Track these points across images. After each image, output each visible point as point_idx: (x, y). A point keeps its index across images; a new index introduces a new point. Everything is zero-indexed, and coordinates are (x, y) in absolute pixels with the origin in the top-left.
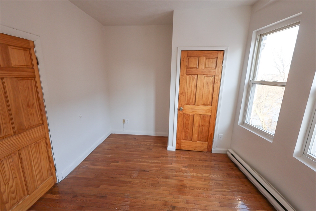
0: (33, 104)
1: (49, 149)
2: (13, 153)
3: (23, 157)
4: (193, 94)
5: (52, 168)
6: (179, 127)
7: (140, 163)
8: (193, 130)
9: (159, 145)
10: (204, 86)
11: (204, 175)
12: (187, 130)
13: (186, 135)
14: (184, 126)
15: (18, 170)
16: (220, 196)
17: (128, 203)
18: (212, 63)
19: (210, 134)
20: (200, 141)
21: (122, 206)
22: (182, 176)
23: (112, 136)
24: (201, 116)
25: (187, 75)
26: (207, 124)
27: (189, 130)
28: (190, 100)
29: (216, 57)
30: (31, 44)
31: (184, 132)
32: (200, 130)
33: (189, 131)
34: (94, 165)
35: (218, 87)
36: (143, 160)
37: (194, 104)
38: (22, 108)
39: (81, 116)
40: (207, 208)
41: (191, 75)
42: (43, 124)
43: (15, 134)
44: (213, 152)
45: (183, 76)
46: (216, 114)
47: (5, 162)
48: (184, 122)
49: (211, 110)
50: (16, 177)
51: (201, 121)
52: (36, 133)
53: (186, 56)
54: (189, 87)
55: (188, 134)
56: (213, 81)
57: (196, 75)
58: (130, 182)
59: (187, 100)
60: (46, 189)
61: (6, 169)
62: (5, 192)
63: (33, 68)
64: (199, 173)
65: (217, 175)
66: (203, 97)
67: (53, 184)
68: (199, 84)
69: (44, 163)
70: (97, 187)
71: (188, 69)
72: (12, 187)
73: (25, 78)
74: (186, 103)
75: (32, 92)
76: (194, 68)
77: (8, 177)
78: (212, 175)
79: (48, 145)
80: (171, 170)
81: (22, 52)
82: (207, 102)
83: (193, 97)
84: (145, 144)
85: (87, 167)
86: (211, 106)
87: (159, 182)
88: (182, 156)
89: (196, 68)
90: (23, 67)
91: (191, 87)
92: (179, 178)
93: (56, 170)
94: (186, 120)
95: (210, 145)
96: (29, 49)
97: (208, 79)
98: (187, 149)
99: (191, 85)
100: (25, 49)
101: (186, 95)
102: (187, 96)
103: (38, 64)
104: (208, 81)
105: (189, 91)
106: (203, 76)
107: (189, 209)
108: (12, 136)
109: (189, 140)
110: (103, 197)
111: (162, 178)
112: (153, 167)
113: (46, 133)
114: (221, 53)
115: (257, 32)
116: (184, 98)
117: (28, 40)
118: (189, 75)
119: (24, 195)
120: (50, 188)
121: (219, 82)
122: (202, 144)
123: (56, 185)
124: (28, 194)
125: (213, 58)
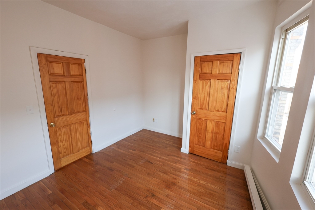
0: (81, 98)
1: (88, 129)
2: (67, 125)
3: (72, 129)
4: (207, 99)
5: (90, 142)
6: (192, 131)
7: (150, 156)
8: (206, 137)
9: (176, 145)
10: (219, 91)
11: (201, 182)
12: (200, 136)
13: (199, 140)
14: (197, 131)
15: (69, 136)
16: (203, 204)
17: (124, 179)
18: (227, 67)
19: (225, 143)
20: (213, 149)
21: (118, 180)
22: (178, 176)
23: (144, 131)
24: (215, 123)
25: (201, 80)
26: (222, 132)
27: (202, 135)
28: (203, 104)
29: (232, 61)
30: (83, 61)
31: (197, 137)
32: (214, 137)
33: (202, 137)
34: (118, 148)
35: (234, 92)
36: (155, 154)
37: (207, 109)
38: (74, 100)
39: (115, 110)
40: (181, 207)
41: (204, 80)
42: (86, 111)
43: (69, 115)
44: (228, 164)
45: (196, 81)
46: (231, 122)
47: (62, 129)
48: (197, 126)
49: (226, 118)
50: (67, 140)
51: (215, 127)
52: (81, 116)
53: (199, 61)
54: (202, 92)
55: (201, 139)
56: (229, 86)
57: (210, 79)
58: (134, 167)
59: (200, 104)
60: (85, 154)
61: (62, 134)
62: (60, 146)
63: (83, 76)
64: (197, 179)
65: (215, 186)
66: (217, 102)
67: (89, 153)
68: (213, 89)
69: (85, 137)
70: (111, 163)
71: (201, 74)
72: (64, 145)
73: (77, 81)
74: (199, 107)
75: (81, 90)
76: (207, 73)
77: (63, 138)
78: (209, 185)
79: (88, 126)
80: (173, 168)
81: (77, 66)
82: (222, 109)
83: (206, 102)
84: (165, 142)
85: (113, 148)
86: (226, 113)
87: (155, 174)
88: (191, 160)
89: (209, 73)
90: (77, 75)
91: (204, 91)
92: (175, 177)
93: (92, 144)
94: (199, 125)
95: (225, 156)
96: (82, 64)
97: (222, 84)
98: (199, 155)
99: (204, 89)
100: (79, 65)
101: (200, 99)
102: (201, 101)
103: (86, 73)
104: (222, 86)
105: (203, 95)
106: (217, 81)
107: (165, 201)
108: (67, 115)
109: (202, 146)
110: (111, 170)
111: (160, 171)
112: (159, 161)
113: (88, 118)
114: (237, 56)
115: (282, 28)
116: (197, 102)
117: (81, 59)
118: (202, 80)
119: (71, 153)
120: (87, 154)
121: (235, 87)
122: (216, 152)
123: (91, 154)
124: (73, 153)
125: (229, 61)
